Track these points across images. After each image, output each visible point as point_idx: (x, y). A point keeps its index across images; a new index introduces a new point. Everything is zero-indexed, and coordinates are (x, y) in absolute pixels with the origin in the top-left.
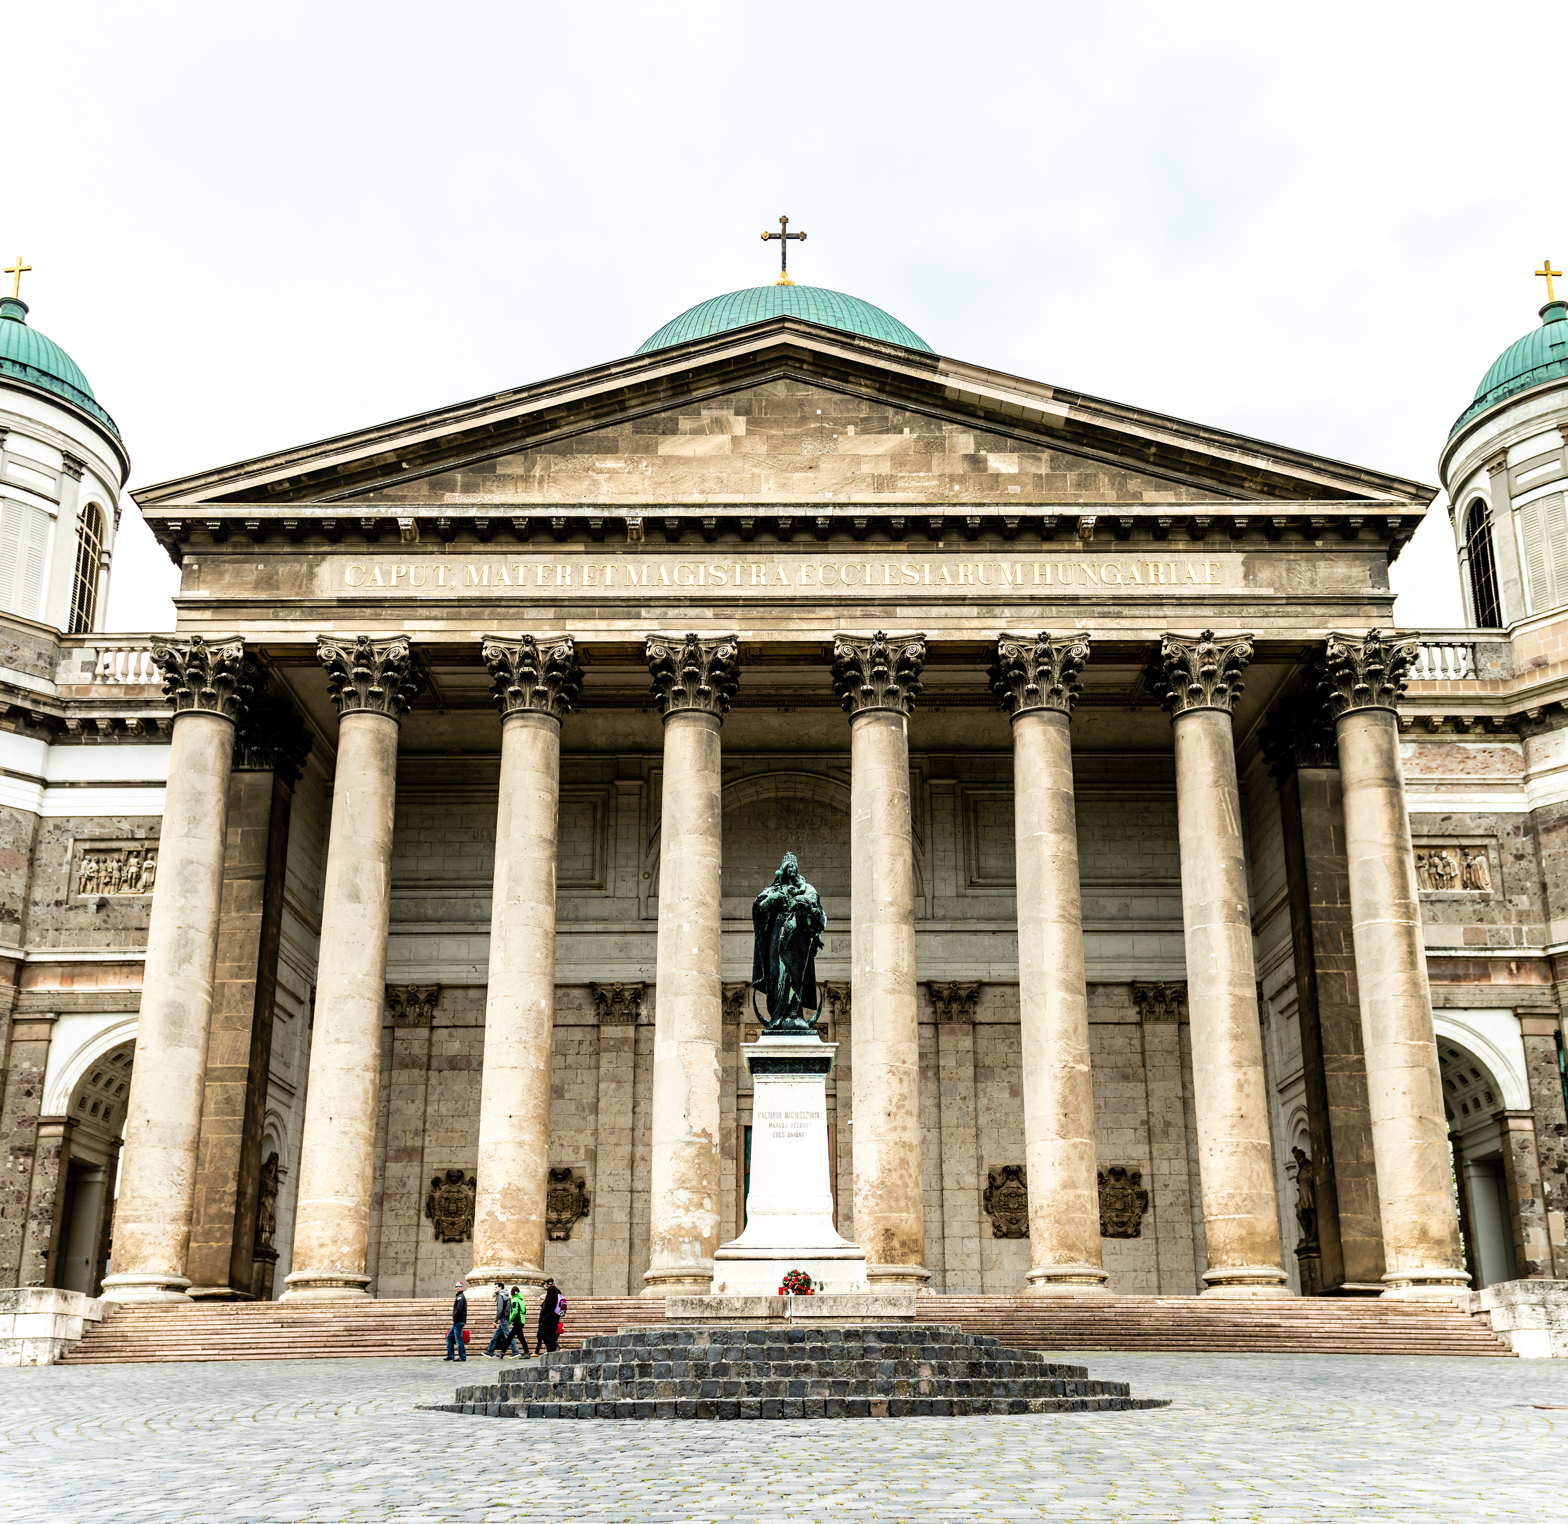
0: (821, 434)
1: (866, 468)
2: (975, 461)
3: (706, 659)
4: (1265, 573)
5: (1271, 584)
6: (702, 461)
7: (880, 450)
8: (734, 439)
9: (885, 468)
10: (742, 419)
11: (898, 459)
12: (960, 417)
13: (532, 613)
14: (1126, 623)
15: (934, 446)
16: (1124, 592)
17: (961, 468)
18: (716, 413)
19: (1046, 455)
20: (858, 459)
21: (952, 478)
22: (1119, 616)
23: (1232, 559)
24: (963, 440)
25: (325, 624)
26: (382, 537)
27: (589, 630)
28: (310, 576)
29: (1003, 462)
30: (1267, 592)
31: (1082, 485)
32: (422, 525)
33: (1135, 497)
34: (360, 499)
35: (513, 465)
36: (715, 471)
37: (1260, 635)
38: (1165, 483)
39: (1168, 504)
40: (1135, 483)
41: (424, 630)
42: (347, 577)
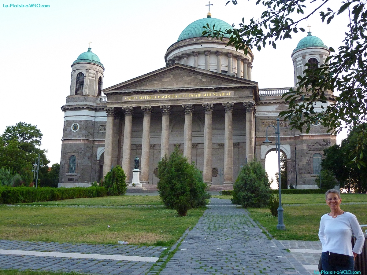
0: (182, 77)
2: (201, 80)
3: (167, 108)
4: (237, 94)
5: (237, 95)
6: (167, 81)
7: (189, 79)
9: (190, 81)
10: (172, 76)
11: (191, 80)
12: (199, 74)
13: (146, 102)
14: (219, 101)
15: (196, 78)
16: (219, 97)
18: (169, 75)
19: (210, 79)
20: (186, 80)
21: (198, 82)
22: (218, 100)
23: (233, 92)
24: (200, 77)
25: (124, 105)
26: (129, 94)
27: (153, 105)
28: (122, 99)
29: (204, 80)
30: (237, 96)
31: (214, 82)
32: (134, 92)
33: (221, 84)
34: (127, 88)
35: (144, 83)
36: (168, 83)
37: (235, 102)
38: (225, 82)
39: (224, 86)
40: (221, 82)
41: (134, 105)
42: (126, 98)
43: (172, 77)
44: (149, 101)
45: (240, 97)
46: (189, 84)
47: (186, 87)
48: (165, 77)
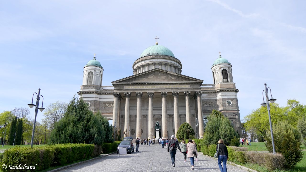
0: (160, 76)
1: (163, 79)
2: (171, 78)
3: (152, 94)
4: (192, 86)
6: (151, 78)
7: (164, 77)
8: (153, 77)
9: (164, 79)
11: (165, 78)
12: (170, 75)
13: (139, 90)
14: (182, 90)
15: (168, 77)
16: (182, 88)
17: (170, 79)
18: (152, 75)
19: (176, 78)
20: (162, 78)
21: (169, 79)
23: (189, 85)
24: (170, 77)
25: (125, 91)
26: (128, 85)
27: (143, 91)
28: (123, 87)
29: (173, 78)
30: (192, 88)
31: (179, 80)
32: (131, 84)
33: (183, 81)
34: (127, 82)
35: (137, 79)
36: (152, 79)
37: (191, 91)
38: (184, 80)
39: (184, 82)
40: (182, 80)
41: (132, 91)
42: (126, 87)
43: (154, 76)
44: (141, 89)
45: (194, 88)
46: (164, 80)
47: (163, 82)
48: (150, 75)
